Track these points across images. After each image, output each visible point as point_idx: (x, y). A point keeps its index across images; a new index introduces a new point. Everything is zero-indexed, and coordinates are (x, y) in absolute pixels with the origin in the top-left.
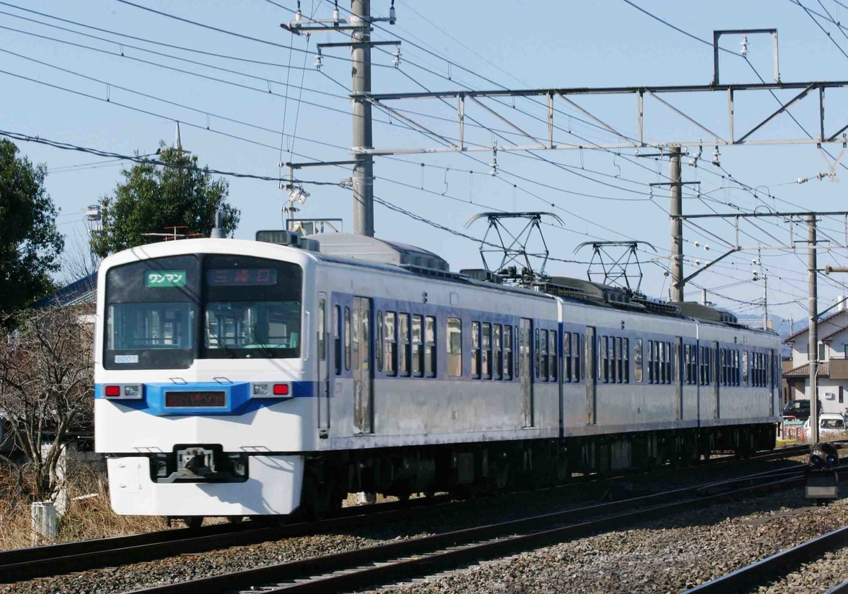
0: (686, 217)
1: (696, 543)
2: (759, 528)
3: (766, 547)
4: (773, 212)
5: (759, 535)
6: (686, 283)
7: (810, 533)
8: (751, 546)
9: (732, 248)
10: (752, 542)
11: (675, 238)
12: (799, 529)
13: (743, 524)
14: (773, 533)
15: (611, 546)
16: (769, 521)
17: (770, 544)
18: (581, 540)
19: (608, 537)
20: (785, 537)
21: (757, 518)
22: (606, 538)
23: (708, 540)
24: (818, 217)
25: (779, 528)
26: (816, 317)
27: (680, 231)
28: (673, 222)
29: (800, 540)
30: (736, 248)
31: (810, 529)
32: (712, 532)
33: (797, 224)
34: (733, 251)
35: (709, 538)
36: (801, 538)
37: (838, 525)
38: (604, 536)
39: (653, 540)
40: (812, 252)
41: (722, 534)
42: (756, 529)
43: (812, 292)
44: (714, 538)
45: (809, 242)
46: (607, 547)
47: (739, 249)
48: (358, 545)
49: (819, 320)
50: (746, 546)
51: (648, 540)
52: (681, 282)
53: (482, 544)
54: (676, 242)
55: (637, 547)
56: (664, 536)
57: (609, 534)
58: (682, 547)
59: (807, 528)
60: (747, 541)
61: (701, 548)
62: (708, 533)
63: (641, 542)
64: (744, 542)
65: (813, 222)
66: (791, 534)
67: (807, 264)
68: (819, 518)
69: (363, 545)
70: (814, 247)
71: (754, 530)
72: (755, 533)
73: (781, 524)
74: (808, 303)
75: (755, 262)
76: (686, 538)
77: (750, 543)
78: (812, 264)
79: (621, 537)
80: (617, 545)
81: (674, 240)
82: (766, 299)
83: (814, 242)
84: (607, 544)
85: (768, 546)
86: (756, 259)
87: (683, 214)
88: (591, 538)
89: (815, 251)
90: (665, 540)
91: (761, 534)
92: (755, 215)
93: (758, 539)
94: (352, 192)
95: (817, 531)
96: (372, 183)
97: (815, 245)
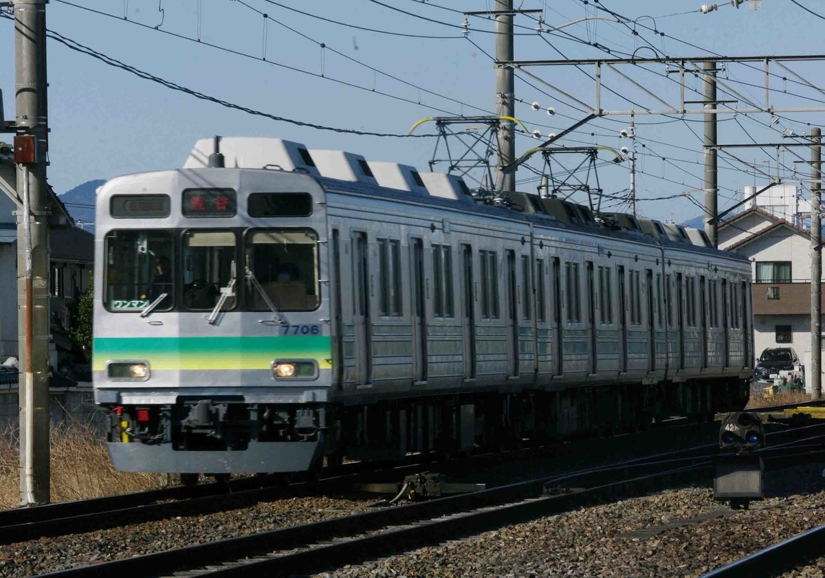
0: (520, 64)
1: (555, 565)
2: (649, 543)
3: (665, 572)
4: (661, 56)
5: (650, 553)
6: (519, 167)
7: (728, 551)
8: (640, 570)
9: (591, 113)
10: (640, 565)
11: (503, 97)
12: (712, 545)
13: (623, 535)
14: (671, 549)
15: (425, 569)
16: (663, 532)
17: (669, 567)
18: (380, 561)
19: (418, 556)
20: (690, 557)
21: (643, 528)
22: (415, 557)
23: (573, 561)
24: (719, 65)
25: (681, 542)
26: (716, 218)
27: (510, 87)
28: (499, 72)
29: (714, 561)
30: (596, 113)
31: (728, 545)
32: (577, 549)
33: (696, 76)
34: (592, 116)
35: (574, 558)
36: (716, 558)
37: (769, 538)
38: (413, 554)
39: (488, 561)
40: (710, 118)
41: (593, 552)
42: (645, 544)
43: (710, 179)
44: (581, 558)
45: (705, 103)
46: (418, 571)
47: (601, 115)
48: (32, 569)
49: (720, 223)
50: (633, 570)
51: (480, 561)
52: (511, 165)
53: (226, 566)
54: (504, 103)
55: (463, 571)
56: (504, 555)
57: (419, 552)
58: (533, 572)
59: (723, 544)
60: (632, 563)
61: (563, 573)
62: (571, 550)
63: (469, 563)
64: (628, 564)
65: (714, 70)
66: (699, 552)
67: (703, 138)
68: (738, 528)
69: (41, 568)
70: (714, 111)
71: (641, 546)
72: (644, 551)
73: (681, 536)
74: (703, 195)
75: (624, 134)
76: (538, 558)
77: (638, 566)
78: (710, 135)
79: (438, 555)
80: (434, 568)
81: (500, 100)
82: (633, 191)
83: (714, 101)
84: (419, 566)
85: (666, 569)
86: (627, 129)
87: (515, 59)
88: (393, 558)
89: (714, 115)
90: (506, 561)
91: (654, 552)
92: (633, 61)
93: (649, 559)
94: (13, 23)
95: (739, 548)
96: (44, 8)
97: (715, 107)
